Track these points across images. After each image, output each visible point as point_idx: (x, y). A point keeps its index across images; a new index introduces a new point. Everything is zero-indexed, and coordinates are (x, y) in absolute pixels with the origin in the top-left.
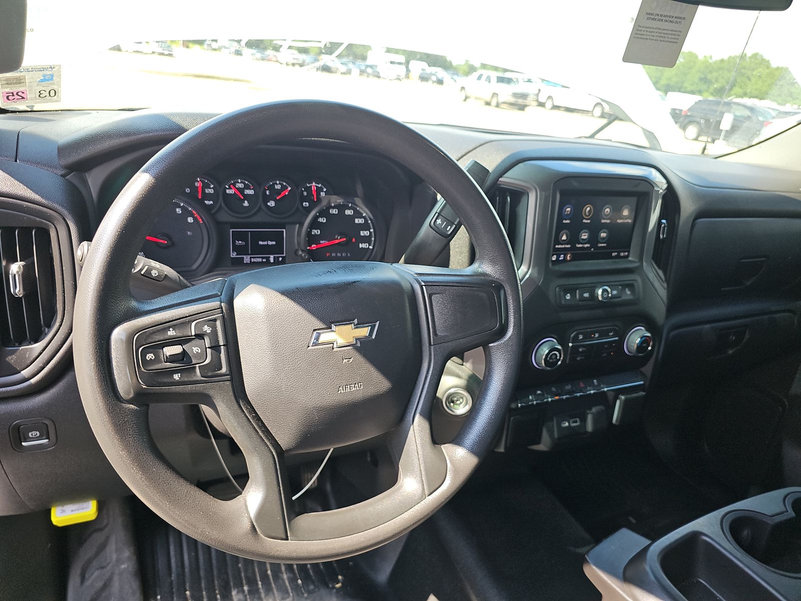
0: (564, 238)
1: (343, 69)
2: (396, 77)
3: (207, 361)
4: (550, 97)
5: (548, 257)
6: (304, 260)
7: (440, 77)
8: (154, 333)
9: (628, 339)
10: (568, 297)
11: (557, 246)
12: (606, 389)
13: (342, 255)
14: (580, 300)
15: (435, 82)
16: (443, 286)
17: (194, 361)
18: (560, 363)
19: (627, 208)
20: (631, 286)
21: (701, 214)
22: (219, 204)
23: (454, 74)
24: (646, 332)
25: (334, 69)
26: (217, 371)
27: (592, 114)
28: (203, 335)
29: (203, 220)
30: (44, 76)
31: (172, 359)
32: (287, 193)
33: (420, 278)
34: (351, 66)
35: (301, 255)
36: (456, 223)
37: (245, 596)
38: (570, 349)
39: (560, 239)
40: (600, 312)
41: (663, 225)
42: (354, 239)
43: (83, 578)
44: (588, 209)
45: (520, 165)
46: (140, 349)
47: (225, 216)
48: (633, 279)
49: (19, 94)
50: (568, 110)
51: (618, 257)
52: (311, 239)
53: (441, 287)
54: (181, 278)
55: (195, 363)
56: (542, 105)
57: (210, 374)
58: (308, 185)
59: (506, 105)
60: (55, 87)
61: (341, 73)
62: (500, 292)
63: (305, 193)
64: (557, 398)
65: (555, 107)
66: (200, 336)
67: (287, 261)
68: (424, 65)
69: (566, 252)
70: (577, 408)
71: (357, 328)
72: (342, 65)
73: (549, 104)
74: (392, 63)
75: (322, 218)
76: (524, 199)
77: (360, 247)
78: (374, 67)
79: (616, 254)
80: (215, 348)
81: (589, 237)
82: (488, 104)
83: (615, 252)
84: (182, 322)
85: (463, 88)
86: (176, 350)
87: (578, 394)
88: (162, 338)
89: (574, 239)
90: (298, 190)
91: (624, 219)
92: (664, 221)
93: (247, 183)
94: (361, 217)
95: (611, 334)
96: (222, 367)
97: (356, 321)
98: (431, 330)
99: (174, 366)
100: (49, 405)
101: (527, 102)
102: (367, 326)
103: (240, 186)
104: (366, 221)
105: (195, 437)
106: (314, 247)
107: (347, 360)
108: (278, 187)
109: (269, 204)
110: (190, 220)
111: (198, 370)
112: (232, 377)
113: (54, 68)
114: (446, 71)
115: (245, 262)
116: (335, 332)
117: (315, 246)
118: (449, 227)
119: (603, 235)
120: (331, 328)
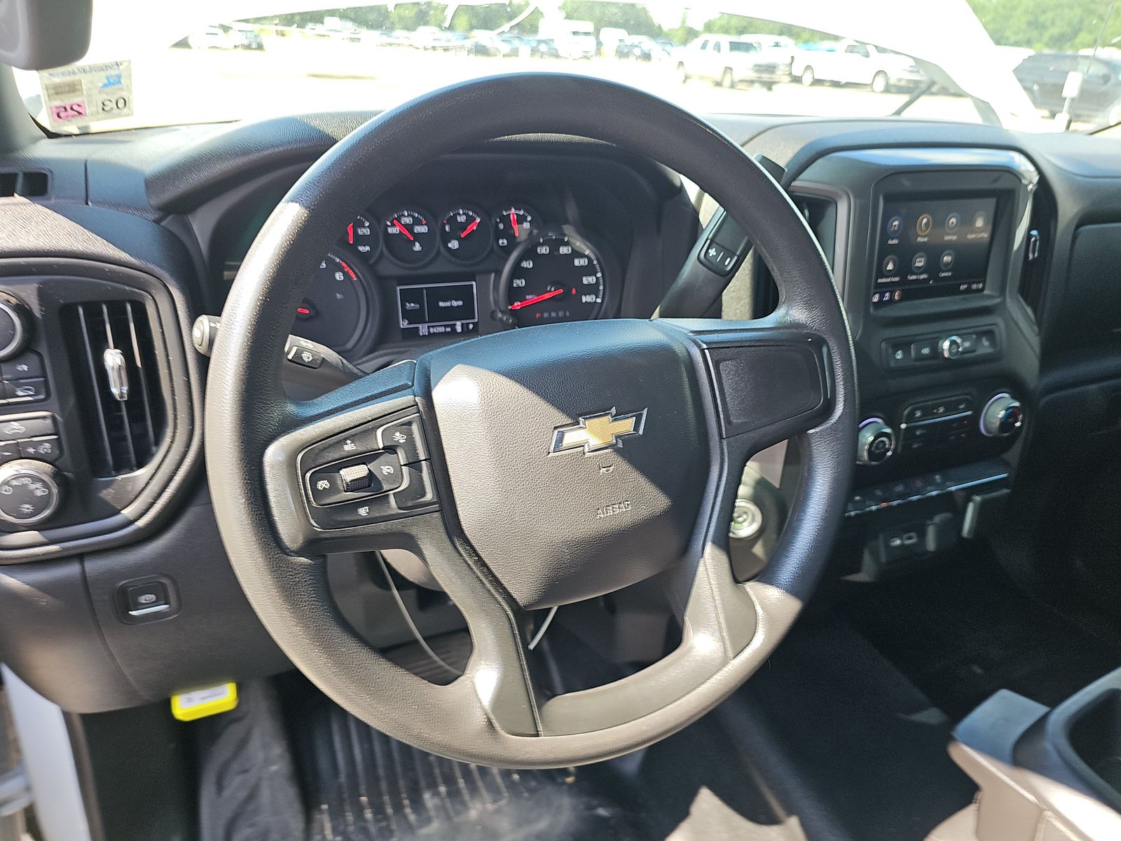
0: (890, 267)
1: (506, 48)
2: (582, 54)
3: (405, 485)
4: (808, 67)
5: (869, 298)
6: (507, 327)
7: (646, 50)
8: (325, 449)
9: (987, 411)
10: (899, 355)
11: (879, 281)
12: (953, 488)
13: (557, 314)
14: (916, 360)
15: (639, 57)
16: (736, 347)
17: (386, 487)
18: (889, 453)
19: (980, 215)
20: (989, 334)
21: (1086, 219)
22: (379, 250)
23: (665, 43)
24: (1012, 401)
25: (492, 51)
26: (420, 498)
27: (872, 88)
28: (397, 446)
29: (357, 276)
30: (107, 78)
31: (355, 485)
32: (475, 228)
33: (698, 338)
34: (516, 43)
35: (501, 320)
36: (738, 253)
37: (442, 799)
38: (902, 432)
39: (884, 269)
40: (946, 375)
41: (1033, 239)
42: (574, 289)
43: (220, 786)
44: (925, 221)
45: (820, 161)
46: (308, 475)
47: (389, 268)
48: (993, 322)
49: (75, 107)
50: (836, 84)
51: (968, 291)
52: (513, 294)
53: (732, 349)
54: (345, 361)
55: (388, 489)
56: (797, 80)
57: (409, 504)
58: (505, 213)
59: (745, 84)
60: (124, 94)
61: (504, 56)
62: (822, 350)
63: (501, 226)
64: (884, 505)
65: (817, 82)
66: (391, 449)
67: (481, 328)
68: (622, 33)
69: (892, 289)
70: (912, 519)
71: (615, 420)
72: (504, 44)
73: (807, 79)
74: (574, 33)
75: (526, 261)
76: (830, 211)
77: (584, 300)
78: (550, 42)
79: (965, 286)
80: (414, 464)
81: (927, 262)
82: (718, 84)
83: (964, 284)
84: (364, 429)
85: (681, 63)
86: (359, 471)
87: (915, 498)
88: (337, 456)
89: (904, 268)
90: (491, 221)
91: (976, 233)
92: (1034, 232)
93: (417, 215)
94: (582, 256)
95: (962, 407)
96: (425, 493)
97: (613, 410)
98: (722, 416)
99: (359, 496)
100: (164, 556)
101: (775, 77)
102: (631, 417)
103: (408, 220)
104: (590, 260)
105: (371, 588)
106: (518, 306)
107: (605, 469)
108: (462, 219)
109: (450, 245)
110: (339, 276)
111: (392, 499)
112: (441, 506)
113: (121, 64)
114: (654, 39)
115: (421, 334)
116: (586, 428)
117: (519, 303)
118: (729, 260)
119: (947, 259)
120: (579, 424)
